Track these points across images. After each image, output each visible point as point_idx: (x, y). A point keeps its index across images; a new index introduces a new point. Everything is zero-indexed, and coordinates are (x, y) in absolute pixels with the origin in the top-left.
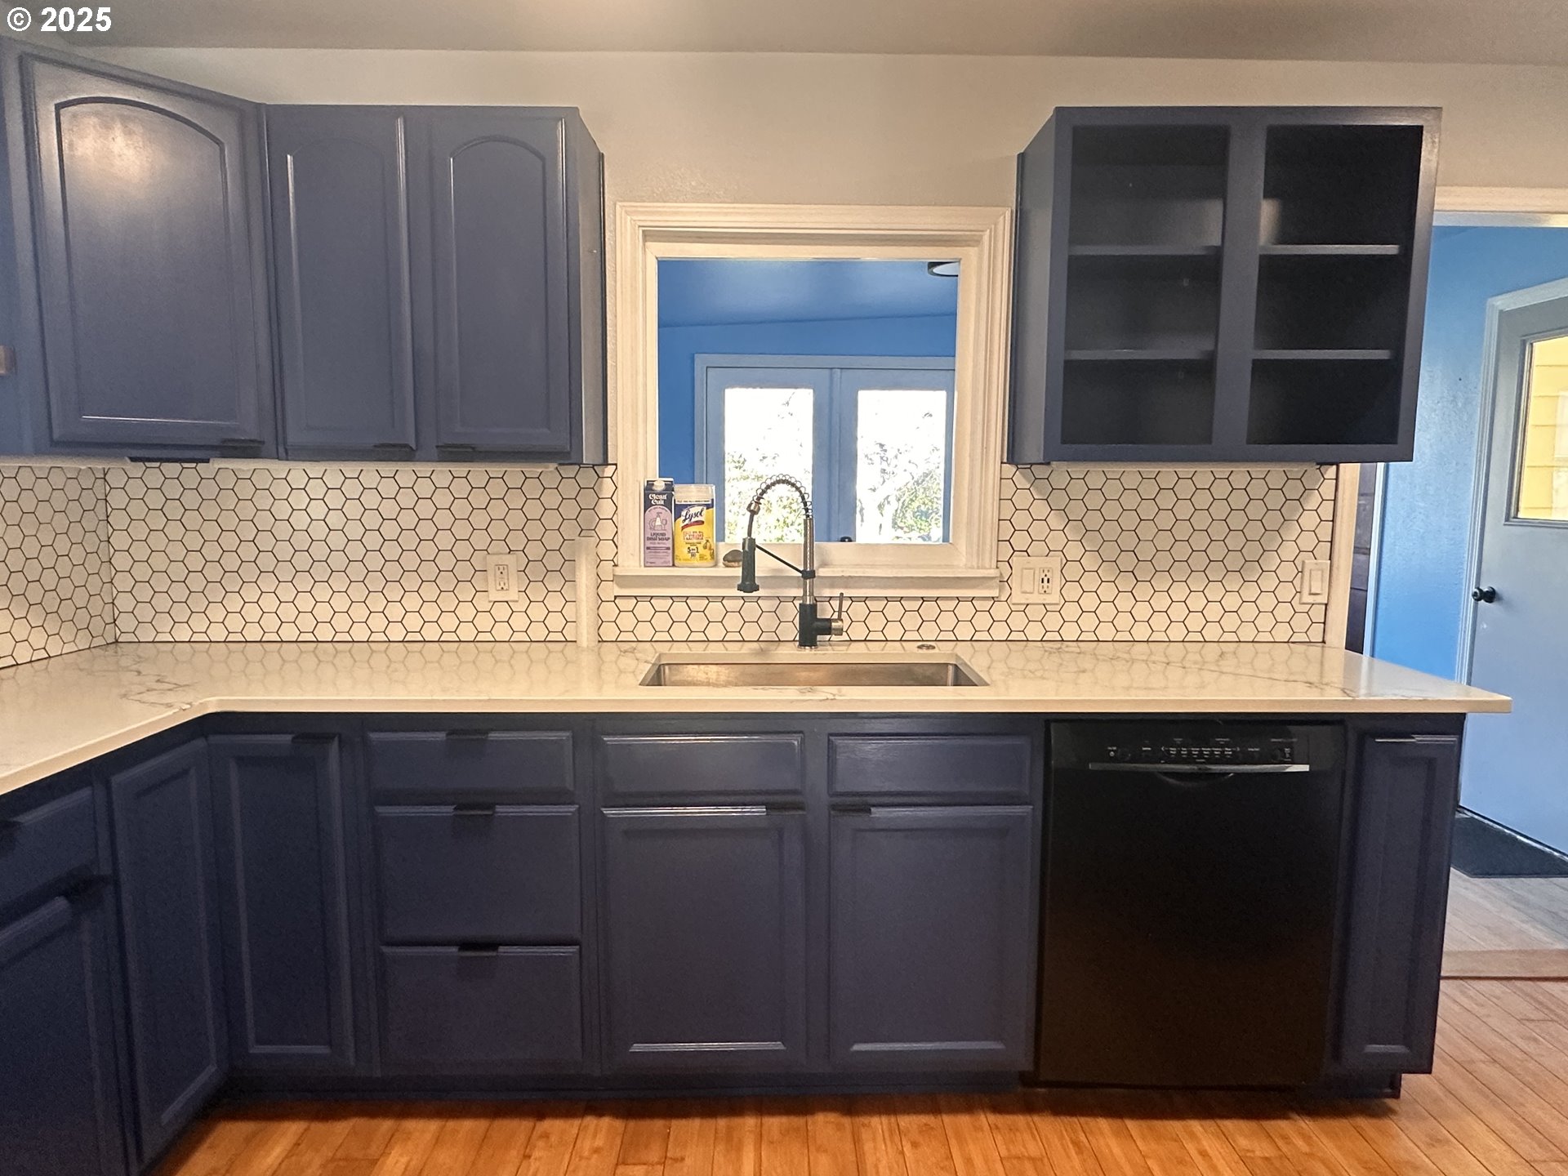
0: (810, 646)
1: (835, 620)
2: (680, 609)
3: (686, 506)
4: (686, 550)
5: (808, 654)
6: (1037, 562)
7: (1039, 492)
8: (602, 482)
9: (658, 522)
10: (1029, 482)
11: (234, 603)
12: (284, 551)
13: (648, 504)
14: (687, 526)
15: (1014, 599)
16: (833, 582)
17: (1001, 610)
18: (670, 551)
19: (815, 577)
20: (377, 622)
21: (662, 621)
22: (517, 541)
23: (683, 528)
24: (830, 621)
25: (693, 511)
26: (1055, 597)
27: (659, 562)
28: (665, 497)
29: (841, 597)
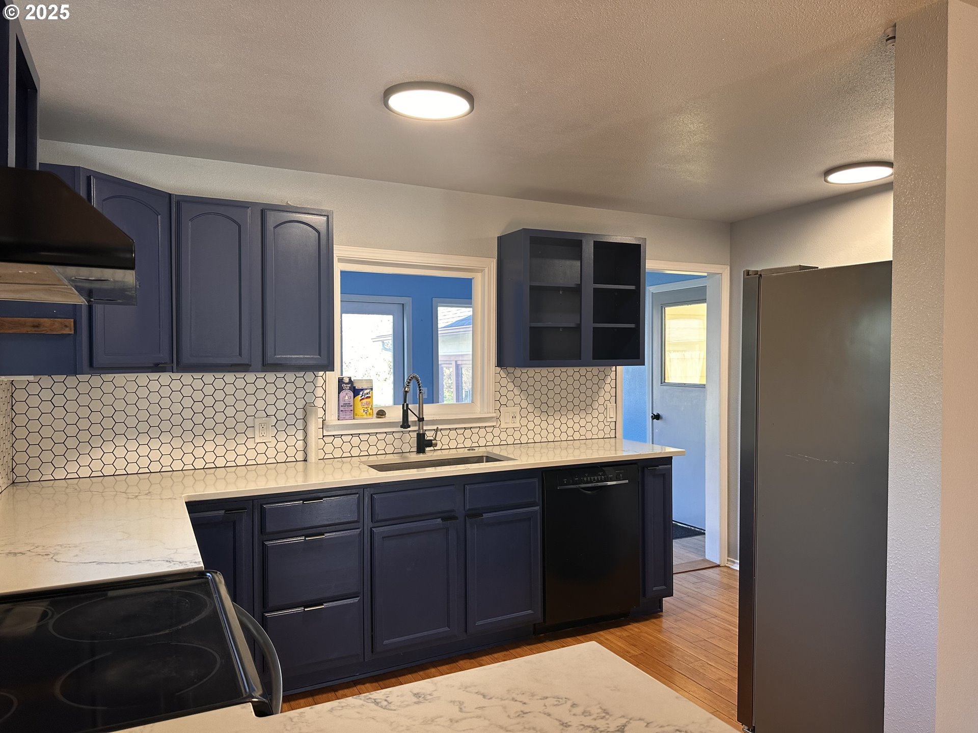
0: (423, 453)
1: (433, 440)
2: (356, 440)
3: (362, 390)
4: (363, 411)
5: (422, 457)
6: (510, 409)
7: (510, 379)
8: (317, 379)
9: (347, 398)
10: (506, 374)
11: (97, 454)
12: (132, 422)
13: (340, 389)
14: (363, 399)
15: (502, 426)
16: (433, 422)
17: (496, 432)
18: (352, 412)
19: (424, 420)
20: (188, 459)
21: (347, 447)
22: (271, 410)
23: (361, 400)
24: (431, 440)
25: (366, 392)
26: (518, 425)
27: (347, 417)
28: (350, 385)
29: (437, 430)
